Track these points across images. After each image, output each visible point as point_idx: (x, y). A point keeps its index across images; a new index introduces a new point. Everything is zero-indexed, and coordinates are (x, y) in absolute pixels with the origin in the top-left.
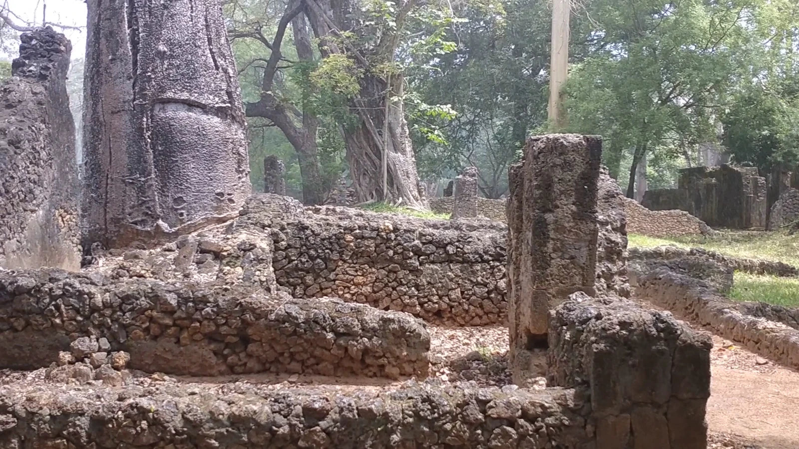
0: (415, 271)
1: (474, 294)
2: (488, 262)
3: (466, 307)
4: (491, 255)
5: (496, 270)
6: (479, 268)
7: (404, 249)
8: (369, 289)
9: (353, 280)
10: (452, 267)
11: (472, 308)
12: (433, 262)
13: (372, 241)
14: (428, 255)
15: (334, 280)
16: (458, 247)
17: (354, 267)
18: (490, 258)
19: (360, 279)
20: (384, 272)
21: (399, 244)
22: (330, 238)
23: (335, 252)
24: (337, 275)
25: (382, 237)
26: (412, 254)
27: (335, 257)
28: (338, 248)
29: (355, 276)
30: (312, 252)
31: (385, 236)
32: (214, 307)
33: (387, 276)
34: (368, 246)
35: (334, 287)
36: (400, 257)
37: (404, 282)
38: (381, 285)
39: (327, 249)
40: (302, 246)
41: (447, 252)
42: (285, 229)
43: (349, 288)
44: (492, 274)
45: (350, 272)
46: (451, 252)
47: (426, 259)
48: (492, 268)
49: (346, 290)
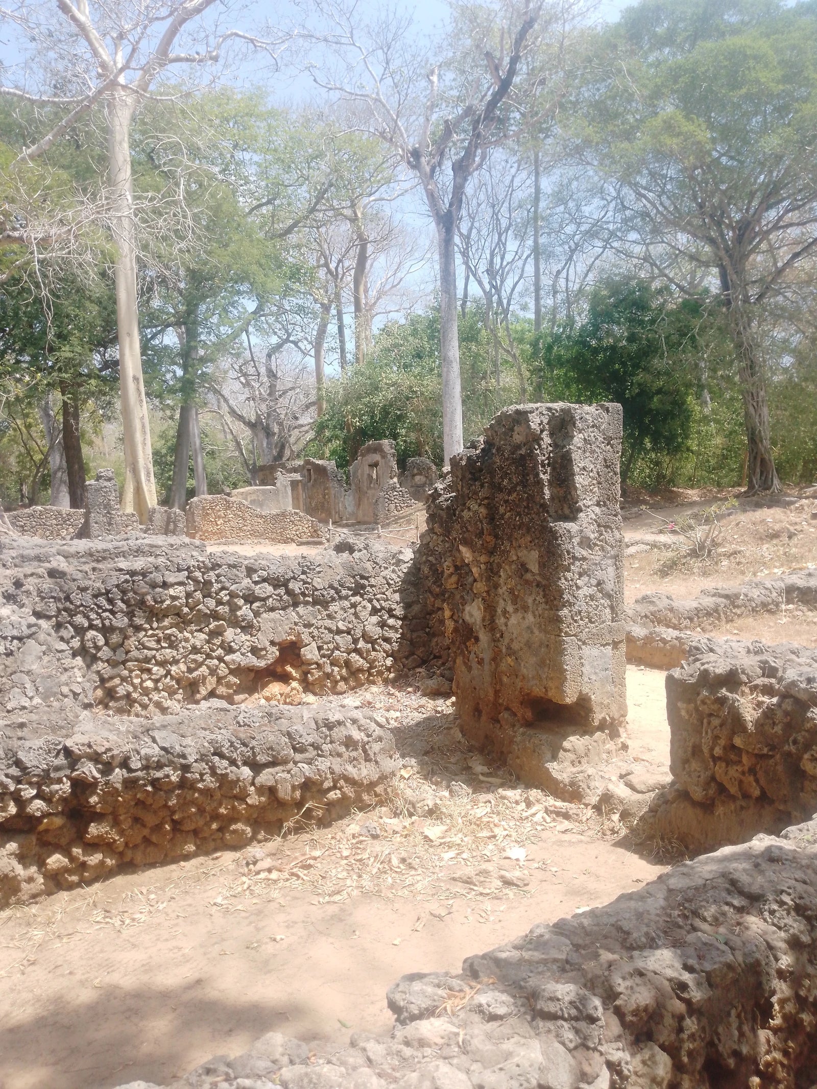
0: (247, 628)
1: (337, 648)
2: (346, 598)
3: (328, 669)
4: (350, 589)
5: (359, 608)
6: (336, 609)
7: (232, 595)
8: (183, 667)
9: (154, 657)
10: (301, 613)
11: (336, 669)
12: (272, 609)
13: (181, 588)
14: (264, 600)
15: (124, 663)
16: (305, 583)
17: (156, 635)
18: (350, 593)
19: (169, 653)
20: (203, 636)
21: (223, 588)
22: (108, 592)
23: (119, 615)
24: (127, 652)
25: (195, 581)
26: (242, 601)
27: (121, 621)
28: (124, 606)
29: (157, 650)
30: (79, 619)
31: (201, 579)
32: (9, 766)
33: (208, 642)
34: (174, 598)
35: (126, 673)
36: (227, 609)
37: (236, 647)
38: (199, 658)
39: (105, 611)
40: (59, 611)
41: (289, 592)
42: (22, 585)
43: (149, 671)
44: (356, 615)
45: (148, 644)
46: (297, 591)
47: (262, 607)
48: (354, 606)
49: (145, 676)
